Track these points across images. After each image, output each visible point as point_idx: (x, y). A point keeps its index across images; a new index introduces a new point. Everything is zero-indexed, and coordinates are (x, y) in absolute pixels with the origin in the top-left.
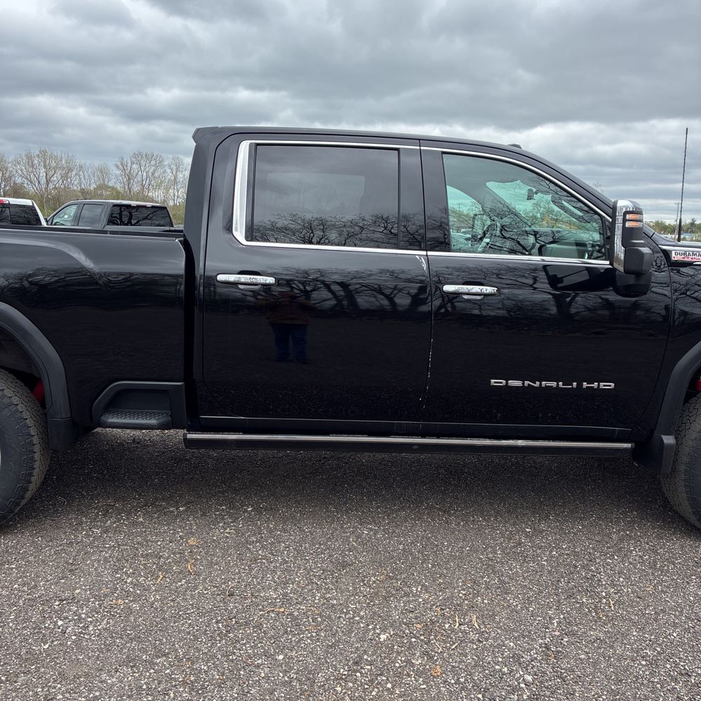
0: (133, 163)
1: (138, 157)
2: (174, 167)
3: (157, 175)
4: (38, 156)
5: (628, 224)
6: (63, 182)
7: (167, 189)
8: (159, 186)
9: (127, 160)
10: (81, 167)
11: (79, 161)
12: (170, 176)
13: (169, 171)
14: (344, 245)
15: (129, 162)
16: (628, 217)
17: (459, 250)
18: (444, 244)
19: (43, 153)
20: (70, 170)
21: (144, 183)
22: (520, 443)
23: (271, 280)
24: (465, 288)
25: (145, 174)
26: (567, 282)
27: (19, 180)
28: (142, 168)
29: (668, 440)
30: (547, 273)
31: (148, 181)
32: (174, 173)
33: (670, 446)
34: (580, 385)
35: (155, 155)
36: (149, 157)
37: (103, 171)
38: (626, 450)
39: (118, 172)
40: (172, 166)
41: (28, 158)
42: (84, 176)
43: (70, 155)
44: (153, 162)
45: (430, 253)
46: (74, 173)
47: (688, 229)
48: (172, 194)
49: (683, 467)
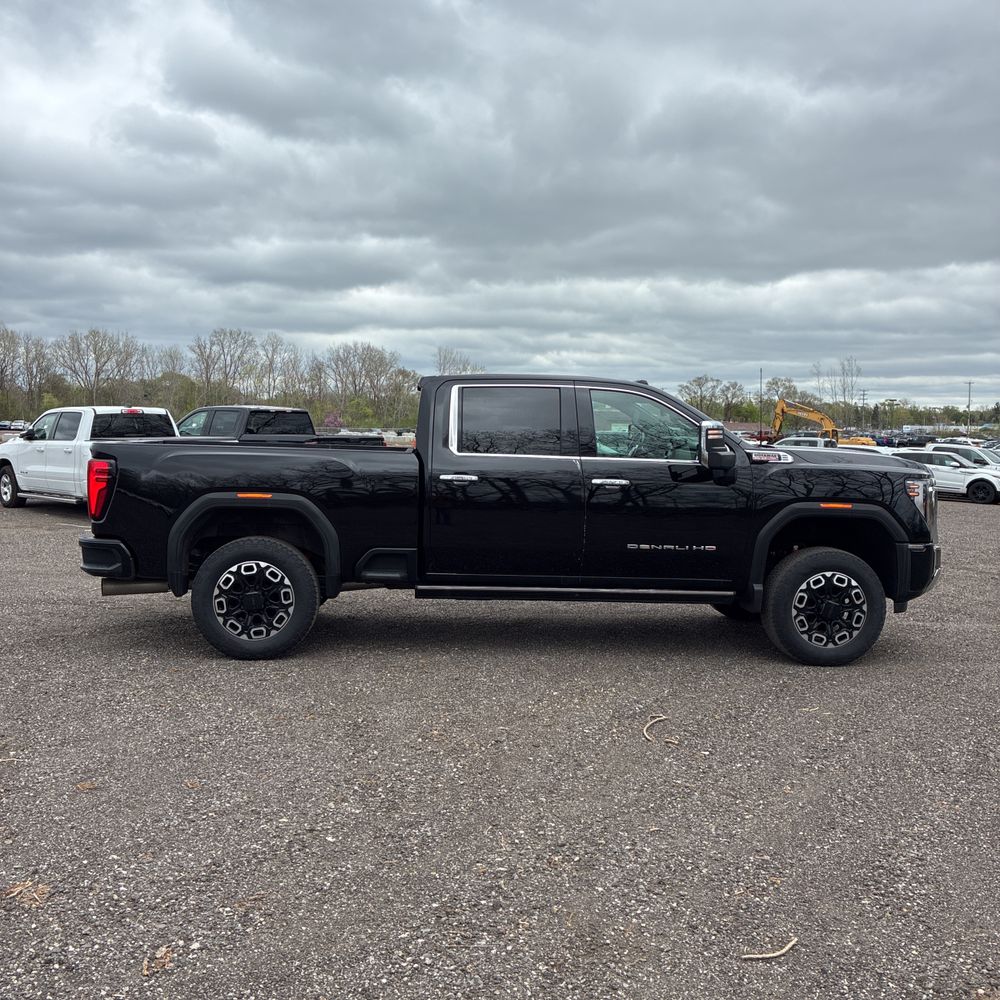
0: (212, 344)
1: (219, 335)
2: (270, 349)
3: (246, 357)
4: (87, 337)
5: (710, 437)
6: (119, 371)
7: (260, 378)
8: (249, 373)
9: (206, 339)
10: (144, 351)
11: (141, 342)
12: (263, 359)
13: (262, 353)
14: (515, 453)
15: (208, 342)
16: (710, 432)
17: (604, 455)
18: (593, 451)
19: (94, 333)
20: (129, 355)
21: (228, 369)
22: (652, 591)
23: (474, 478)
24: (609, 481)
25: (229, 358)
26: (684, 476)
27: (59, 371)
28: (226, 351)
29: (758, 587)
30: (670, 470)
31: (233, 368)
32: (270, 356)
33: (759, 591)
34: (691, 548)
35: (243, 333)
36: (234, 336)
37: (173, 357)
38: (730, 596)
39: (194, 356)
40: (267, 347)
41: (73, 341)
42: (148, 363)
43: (130, 336)
44: (240, 342)
45: (583, 458)
46: (134, 359)
47: (991, 417)
48: (266, 386)
49: (771, 608)
